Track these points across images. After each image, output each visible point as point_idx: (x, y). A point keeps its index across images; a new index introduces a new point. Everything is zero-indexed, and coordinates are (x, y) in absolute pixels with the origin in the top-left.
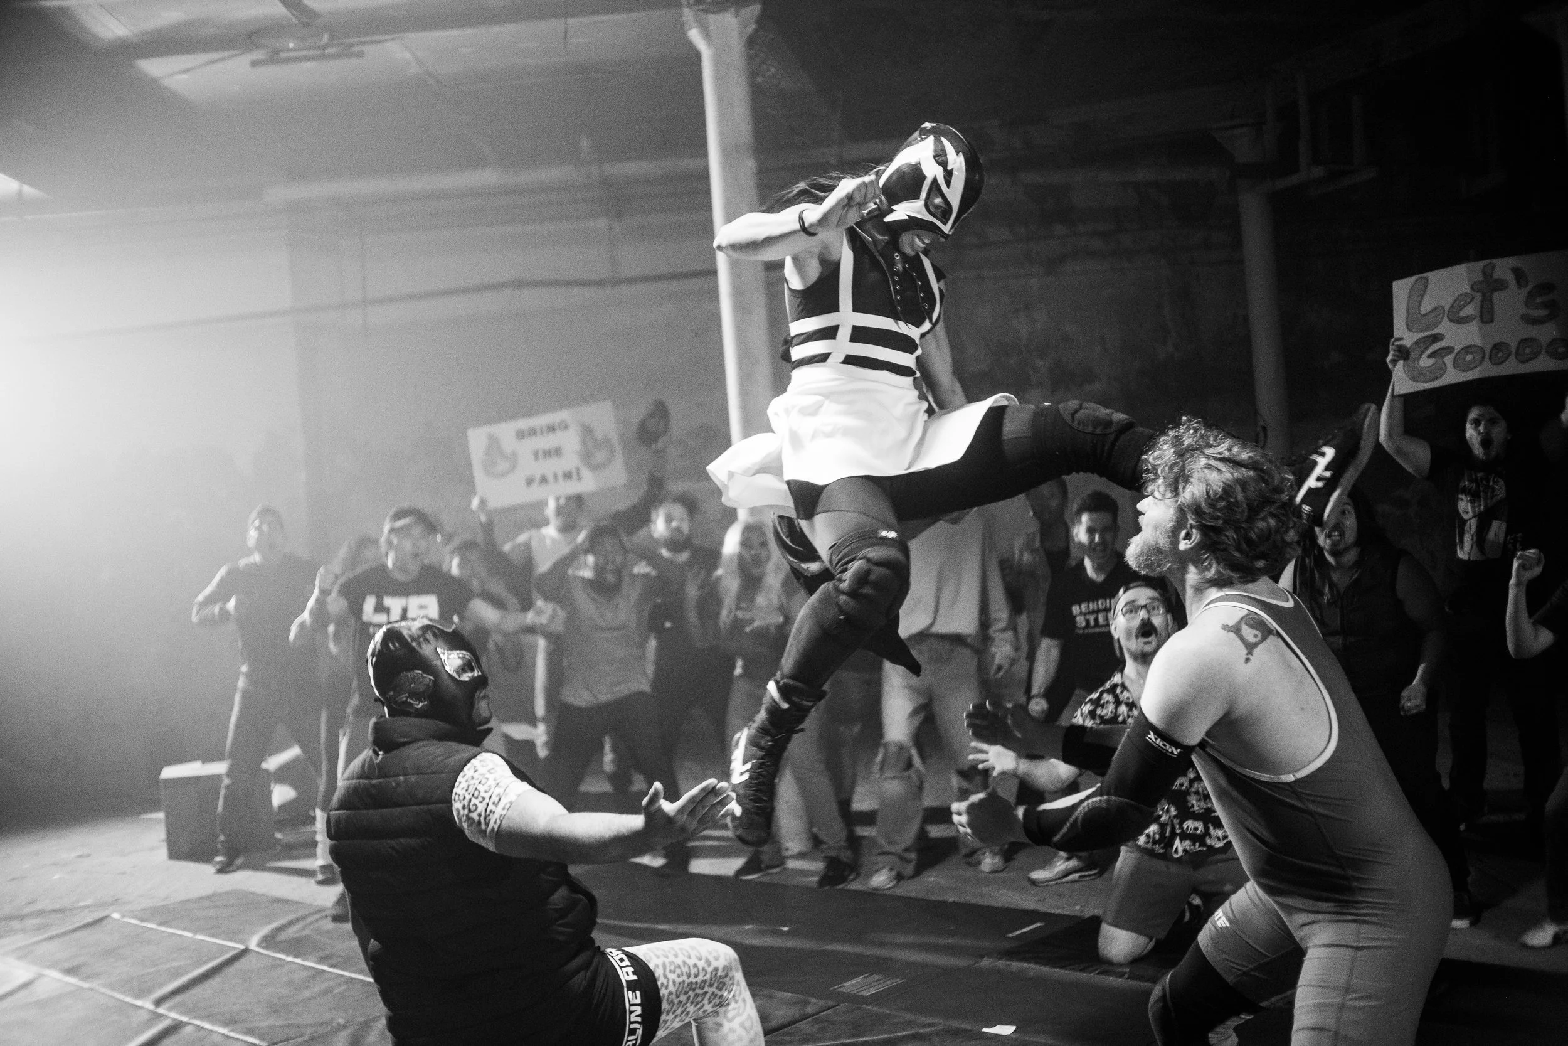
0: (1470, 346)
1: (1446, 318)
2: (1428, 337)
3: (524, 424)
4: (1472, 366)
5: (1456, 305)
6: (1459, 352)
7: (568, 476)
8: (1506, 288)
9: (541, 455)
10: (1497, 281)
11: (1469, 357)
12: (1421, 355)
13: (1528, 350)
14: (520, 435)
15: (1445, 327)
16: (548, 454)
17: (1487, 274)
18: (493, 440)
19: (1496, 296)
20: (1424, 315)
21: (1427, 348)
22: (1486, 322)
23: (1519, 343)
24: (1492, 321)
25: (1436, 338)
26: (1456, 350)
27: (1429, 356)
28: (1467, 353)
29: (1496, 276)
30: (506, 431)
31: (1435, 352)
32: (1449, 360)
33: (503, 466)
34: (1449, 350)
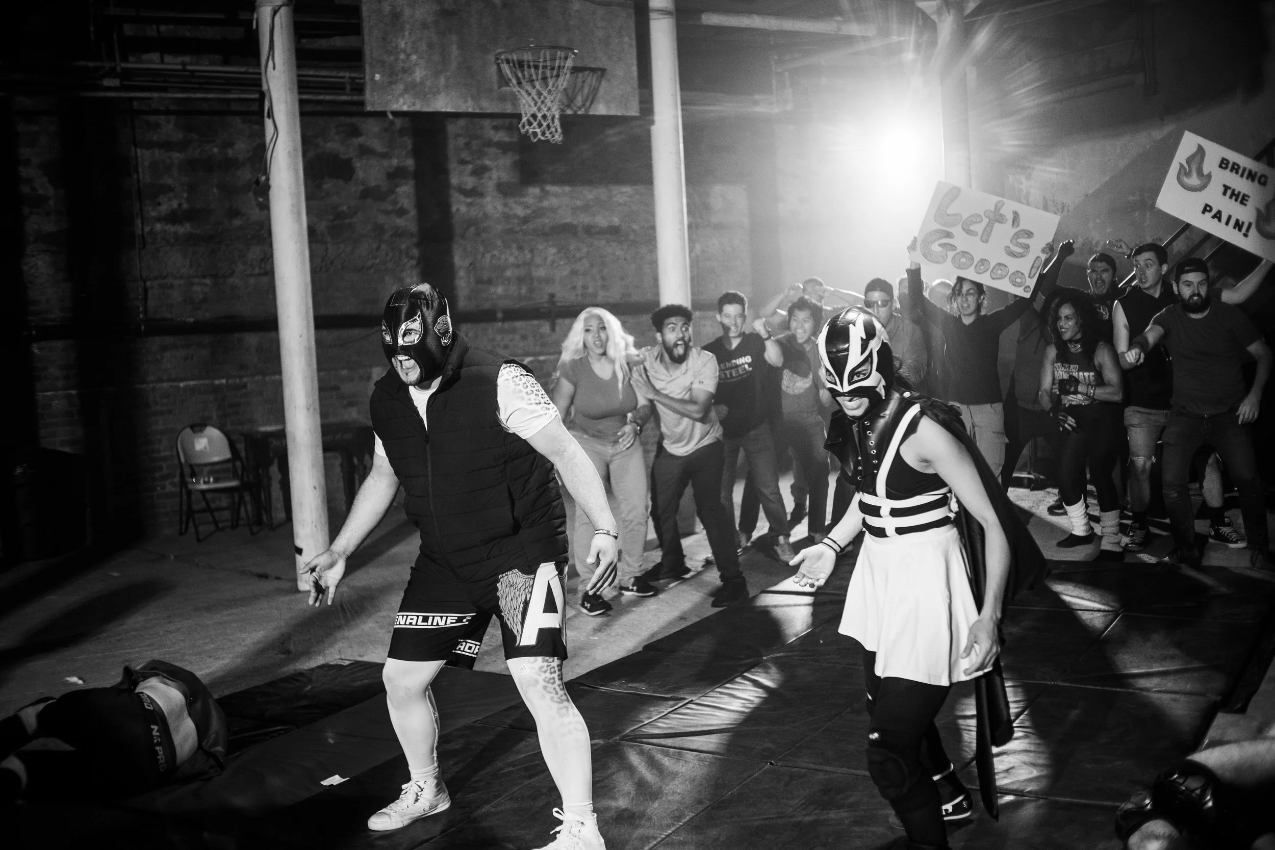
0: (966, 252)
1: (960, 224)
2: (944, 231)
3: (1234, 157)
4: (962, 267)
5: (970, 219)
6: (958, 253)
7: (1238, 225)
8: (1005, 223)
9: (1229, 192)
10: (1001, 215)
11: (963, 260)
12: (935, 241)
13: (999, 272)
14: (1224, 164)
15: (957, 231)
16: (1235, 195)
17: (998, 207)
18: (1201, 151)
19: (997, 225)
20: (948, 215)
21: (940, 238)
22: (983, 242)
23: (997, 264)
24: (987, 241)
25: (949, 235)
26: (958, 250)
27: (940, 245)
28: (964, 256)
29: (1002, 212)
30: (1215, 152)
31: (945, 244)
32: (951, 254)
33: (1194, 181)
34: (953, 247)
